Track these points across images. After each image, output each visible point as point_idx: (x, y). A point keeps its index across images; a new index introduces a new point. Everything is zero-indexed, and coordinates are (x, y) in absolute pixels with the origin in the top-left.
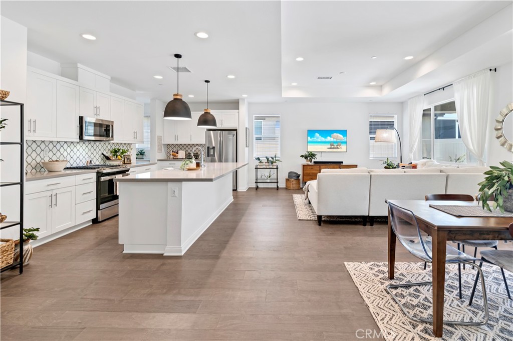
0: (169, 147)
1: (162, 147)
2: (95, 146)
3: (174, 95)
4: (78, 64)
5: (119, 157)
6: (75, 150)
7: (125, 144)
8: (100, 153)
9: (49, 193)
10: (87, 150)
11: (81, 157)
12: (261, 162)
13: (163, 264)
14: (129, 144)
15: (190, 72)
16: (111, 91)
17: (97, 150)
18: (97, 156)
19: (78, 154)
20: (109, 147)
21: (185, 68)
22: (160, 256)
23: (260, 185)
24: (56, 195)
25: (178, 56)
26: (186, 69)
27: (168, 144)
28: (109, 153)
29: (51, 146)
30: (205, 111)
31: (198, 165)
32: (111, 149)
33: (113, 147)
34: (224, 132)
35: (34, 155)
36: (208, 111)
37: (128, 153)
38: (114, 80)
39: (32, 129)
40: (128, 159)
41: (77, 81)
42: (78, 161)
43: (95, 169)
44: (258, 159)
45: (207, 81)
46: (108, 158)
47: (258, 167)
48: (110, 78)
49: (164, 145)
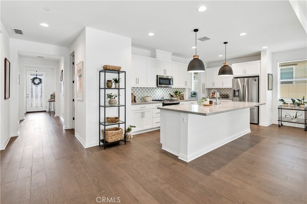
0: (210, 90)
1: (205, 90)
2: (166, 90)
3: (194, 56)
4: (156, 50)
5: (178, 95)
6: (157, 92)
7: (182, 88)
8: (169, 93)
9: (141, 111)
10: (162, 92)
11: (160, 95)
12: (285, 103)
13: (174, 164)
14: (184, 88)
15: (209, 39)
16: (172, 61)
17: (167, 92)
18: (167, 95)
19: (158, 93)
20: (173, 90)
21: (205, 38)
22: (176, 158)
23: (285, 124)
24: (144, 112)
25: (196, 30)
26: (207, 38)
27: (210, 88)
28: (173, 93)
29: (147, 90)
30: (224, 65)
31: (211, 102)
32: (174, 91)
33: (176, 90)
34: (249, 78)
35: (141, 94)
36: (226, 64)
37: (182, 94)
38: (174, 54)
39: (137, 83)
40: (182, 97)
41: (156, 58)
42: (158, 97)
43: (162, 101)
44: (282, 100)
45: (225, 43)
46: (172, 96)
47: (283, 107)
48: (171, 54)
49: (206, 89)
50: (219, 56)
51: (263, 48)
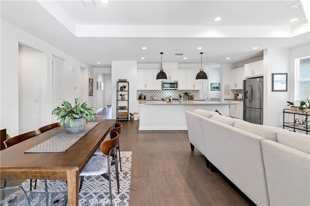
4: (162, 63)
5: (187, 96)
12: (293, 106)
16: (178, 69)
17: (177, 93)
39: (146, 87)
40: (191, 97)
44: (290, 103)
46: (180, 97)
48: (178, 63)
49: (231, 90)
50: (227, 59)
51: (253, 49)
